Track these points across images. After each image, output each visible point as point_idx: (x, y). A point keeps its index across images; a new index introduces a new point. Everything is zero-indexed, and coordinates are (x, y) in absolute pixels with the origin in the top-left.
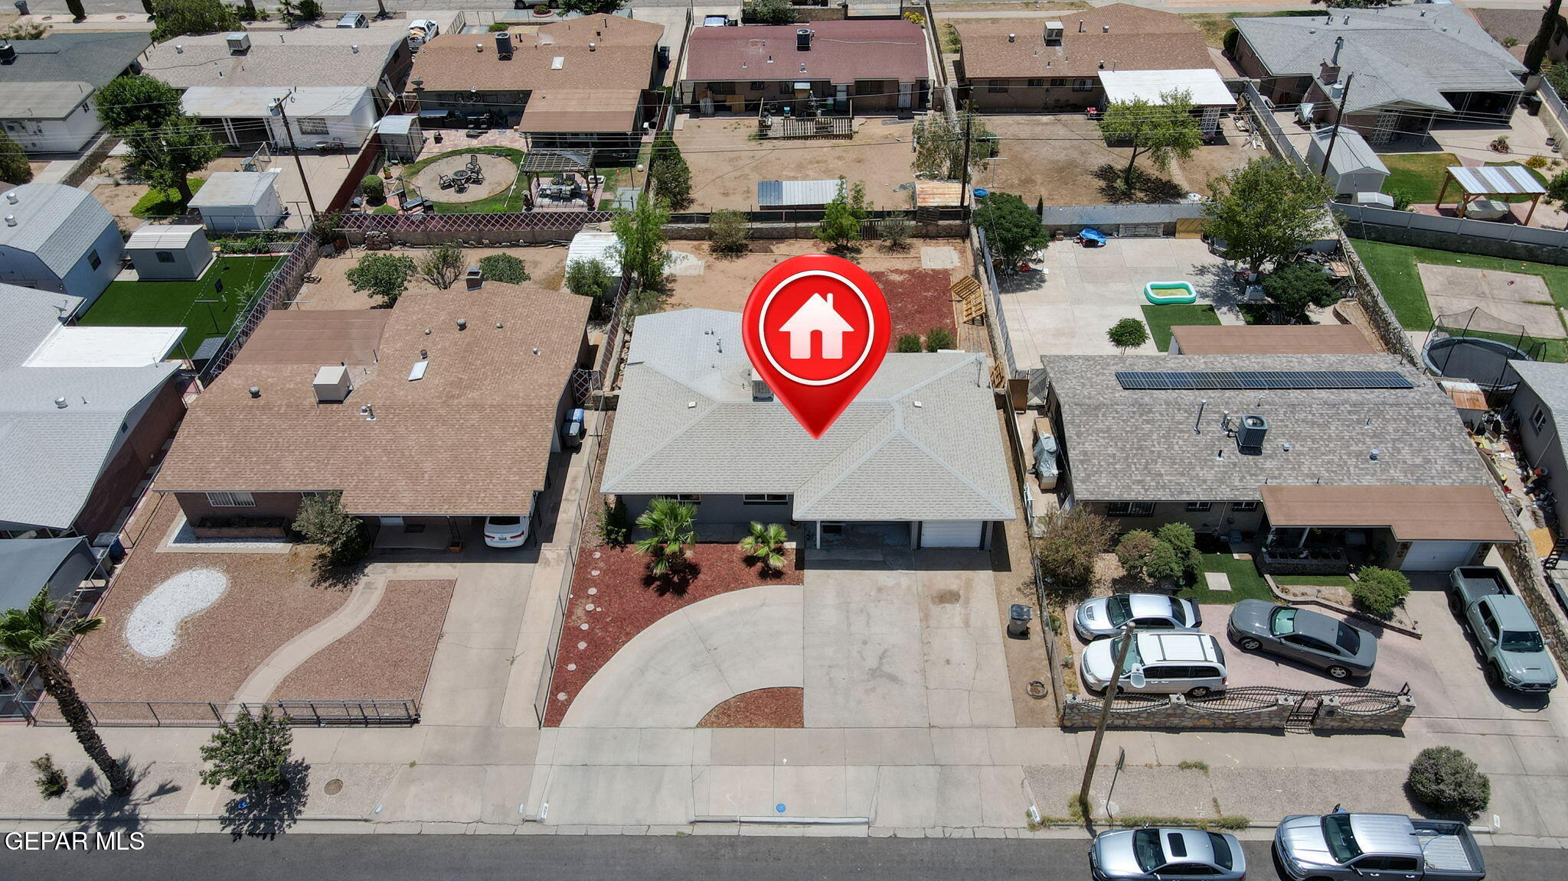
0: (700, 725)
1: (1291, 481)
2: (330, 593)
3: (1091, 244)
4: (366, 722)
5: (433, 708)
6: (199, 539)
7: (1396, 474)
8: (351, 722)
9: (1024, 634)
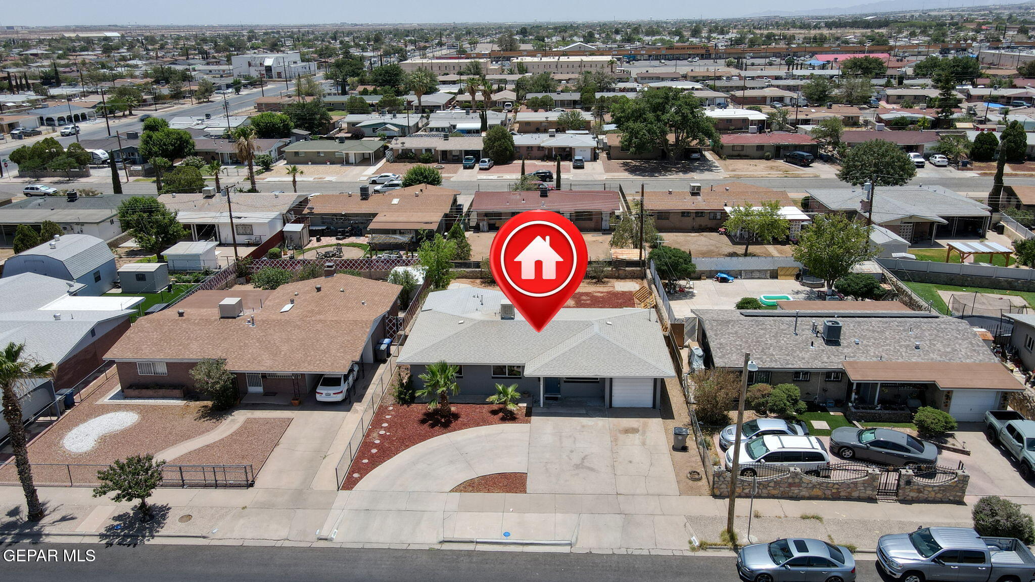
0: (452, 491)
1: (863, 359)
2: (207, 423)
3: (724, 280)
4: (216, 486)
5: (264, 479)
6: (126, 398)
7: (935, 356)
8: (206, 486)
9: (684, 449)
